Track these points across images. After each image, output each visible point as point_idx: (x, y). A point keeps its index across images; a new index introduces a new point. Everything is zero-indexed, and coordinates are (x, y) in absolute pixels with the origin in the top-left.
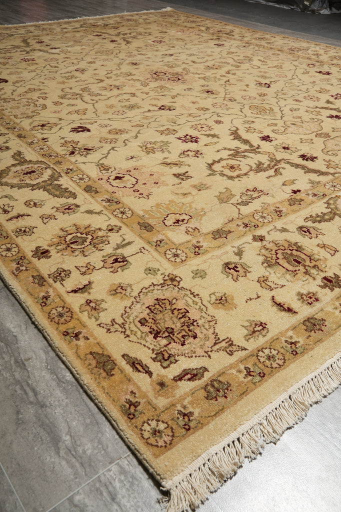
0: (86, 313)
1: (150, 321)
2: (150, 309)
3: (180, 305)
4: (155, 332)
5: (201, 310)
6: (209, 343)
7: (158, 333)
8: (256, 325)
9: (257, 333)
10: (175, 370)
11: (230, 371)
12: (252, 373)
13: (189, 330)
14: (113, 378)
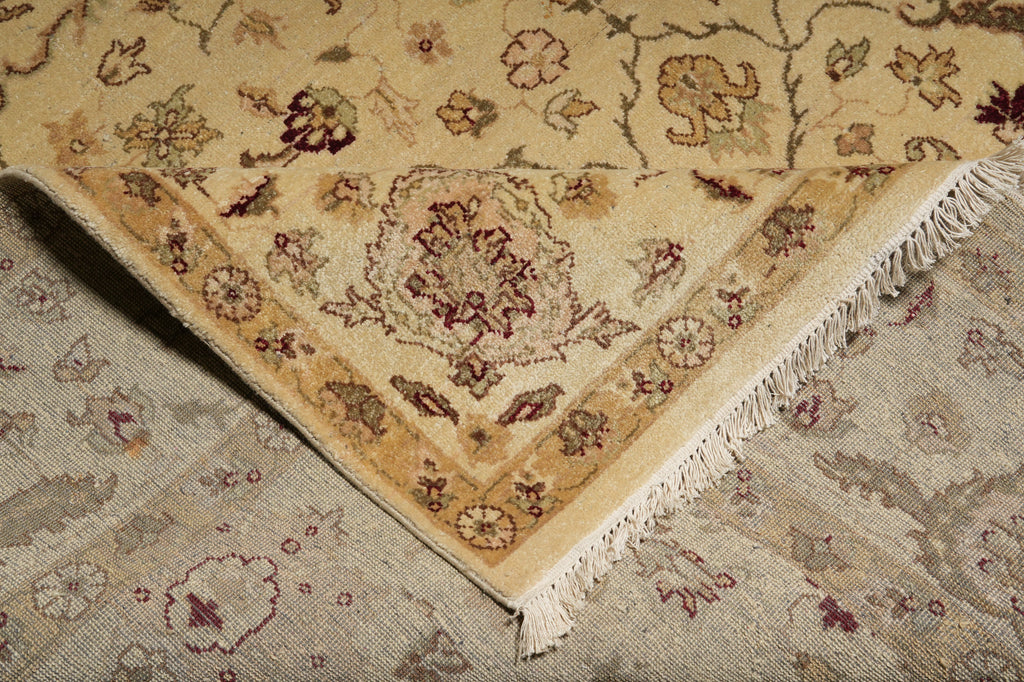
0: (285, 280)
1: (431, 279)
2: (423, 242)
3: (488, 218)
4: (444, 311)
5: (535, 225)
6: (561, 324)
7: (453, 311)
8: (659, 253)
9: (661, 278)
10: (500, 400)
11: (605, 388)
12: (647, 387)
13: (518, 294)
14: (385, 438)
